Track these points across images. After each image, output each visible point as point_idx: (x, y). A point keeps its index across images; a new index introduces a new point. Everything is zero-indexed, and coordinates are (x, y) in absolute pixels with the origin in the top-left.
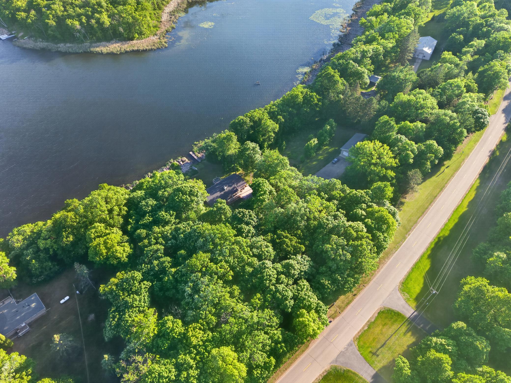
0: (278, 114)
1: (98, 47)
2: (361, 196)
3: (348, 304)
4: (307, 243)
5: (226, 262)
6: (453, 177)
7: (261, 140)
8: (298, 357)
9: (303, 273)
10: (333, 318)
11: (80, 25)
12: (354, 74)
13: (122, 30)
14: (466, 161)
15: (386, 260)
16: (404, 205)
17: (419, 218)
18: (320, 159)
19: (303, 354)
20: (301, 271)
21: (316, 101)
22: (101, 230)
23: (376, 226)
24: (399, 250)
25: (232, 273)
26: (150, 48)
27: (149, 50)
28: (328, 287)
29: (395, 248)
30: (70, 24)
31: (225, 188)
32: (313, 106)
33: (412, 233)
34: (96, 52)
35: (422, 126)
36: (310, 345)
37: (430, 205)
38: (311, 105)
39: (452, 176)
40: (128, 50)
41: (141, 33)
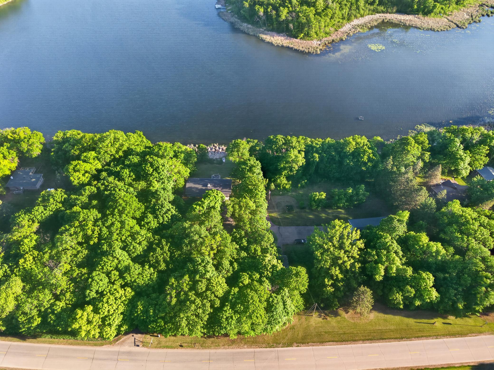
0: (317, 152)
1: (266, 34)
2: (265, 266)
3: (167, 347)
4: (171, 266)
5: (100, 230)
6: (437, 338)
7: (282, 166)
8: (87, 346)
9: (135, 284)
10: (143, 346)
11: (264, 12)
12: (450, 155)
13: (292, 27)
14: (482, 337)
15: (246, 347)
16: (335, 317)
17: (332, 341)
18: (321, 217)
19: (92, 347)
20: (135, 281)
21: (365, 159)
22: (90, 157)
23: (233, 300)
24: (268, 349)
25: (96, 240)
26: (302, 49)
27: (301, 51)
28: (138, 312)
29: (268, 344)
30: (257, 10)
31: (209, 185)
32: (359, 163)
33: (303, 348)
34: (262, 38)
35: (438, 252)
36: (104, 346)
37: (363, 340)
38: (358, 161)
39: (437, 336)
40: (285, 45)
41: (307, 35)
